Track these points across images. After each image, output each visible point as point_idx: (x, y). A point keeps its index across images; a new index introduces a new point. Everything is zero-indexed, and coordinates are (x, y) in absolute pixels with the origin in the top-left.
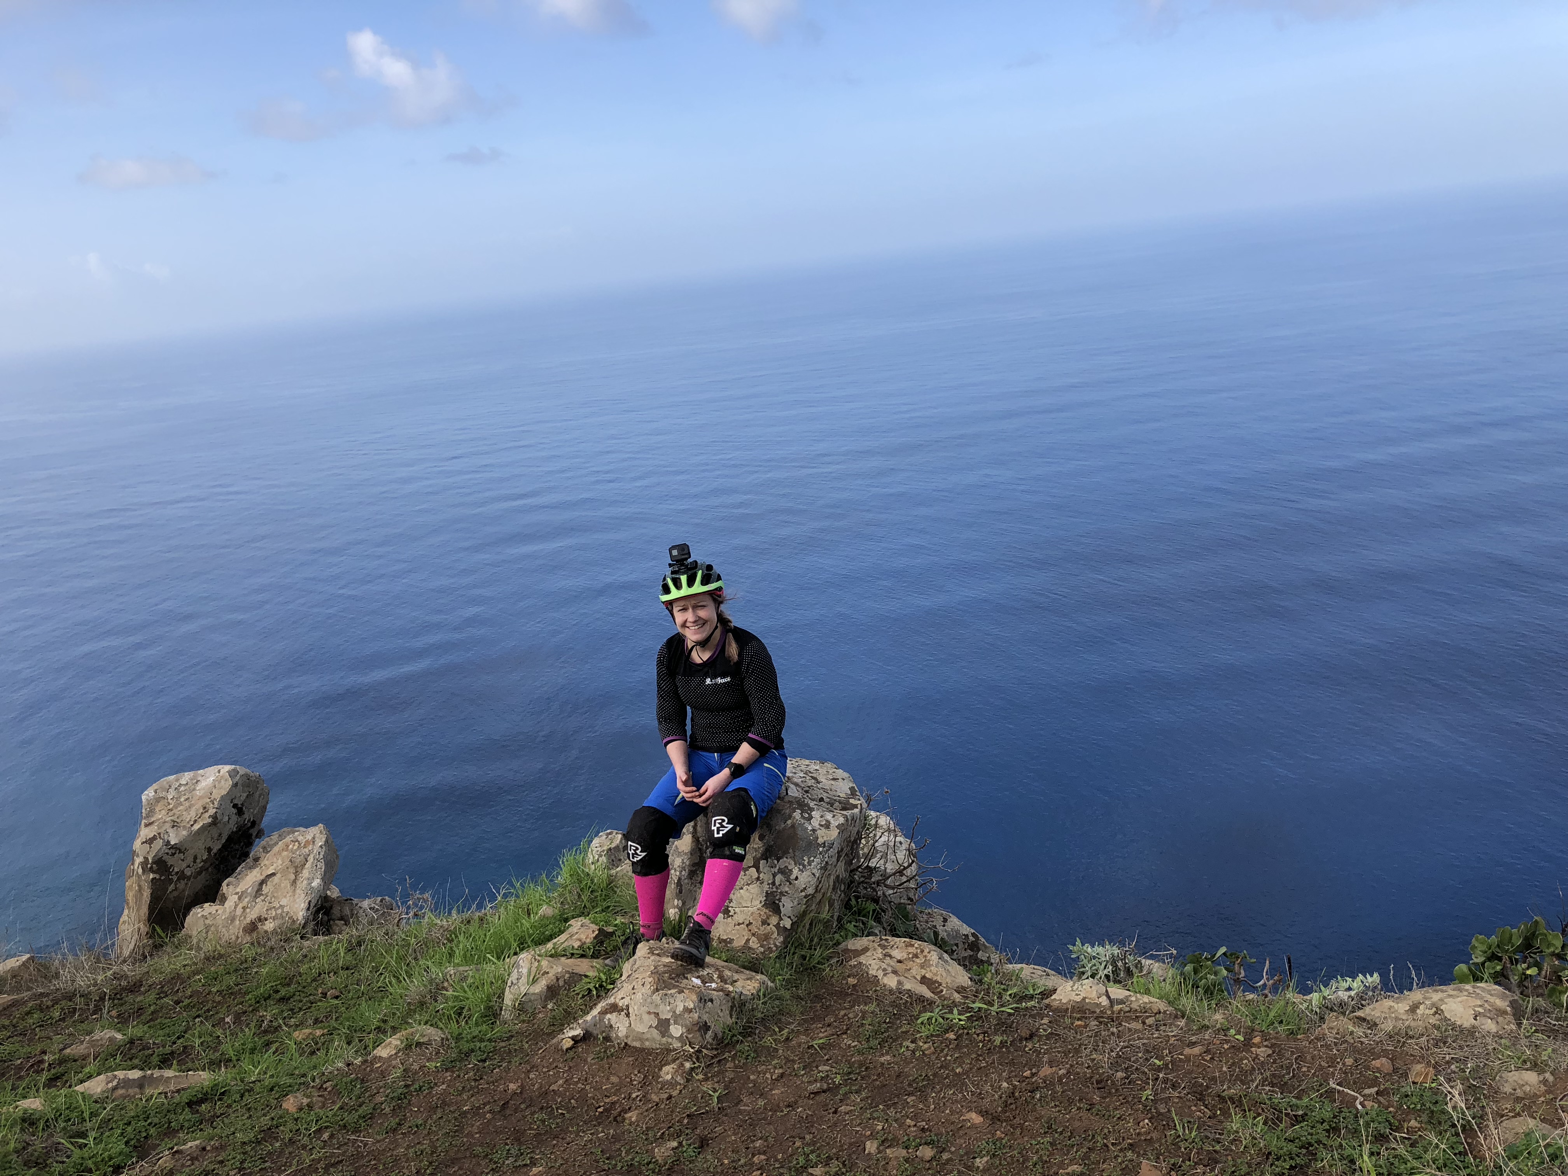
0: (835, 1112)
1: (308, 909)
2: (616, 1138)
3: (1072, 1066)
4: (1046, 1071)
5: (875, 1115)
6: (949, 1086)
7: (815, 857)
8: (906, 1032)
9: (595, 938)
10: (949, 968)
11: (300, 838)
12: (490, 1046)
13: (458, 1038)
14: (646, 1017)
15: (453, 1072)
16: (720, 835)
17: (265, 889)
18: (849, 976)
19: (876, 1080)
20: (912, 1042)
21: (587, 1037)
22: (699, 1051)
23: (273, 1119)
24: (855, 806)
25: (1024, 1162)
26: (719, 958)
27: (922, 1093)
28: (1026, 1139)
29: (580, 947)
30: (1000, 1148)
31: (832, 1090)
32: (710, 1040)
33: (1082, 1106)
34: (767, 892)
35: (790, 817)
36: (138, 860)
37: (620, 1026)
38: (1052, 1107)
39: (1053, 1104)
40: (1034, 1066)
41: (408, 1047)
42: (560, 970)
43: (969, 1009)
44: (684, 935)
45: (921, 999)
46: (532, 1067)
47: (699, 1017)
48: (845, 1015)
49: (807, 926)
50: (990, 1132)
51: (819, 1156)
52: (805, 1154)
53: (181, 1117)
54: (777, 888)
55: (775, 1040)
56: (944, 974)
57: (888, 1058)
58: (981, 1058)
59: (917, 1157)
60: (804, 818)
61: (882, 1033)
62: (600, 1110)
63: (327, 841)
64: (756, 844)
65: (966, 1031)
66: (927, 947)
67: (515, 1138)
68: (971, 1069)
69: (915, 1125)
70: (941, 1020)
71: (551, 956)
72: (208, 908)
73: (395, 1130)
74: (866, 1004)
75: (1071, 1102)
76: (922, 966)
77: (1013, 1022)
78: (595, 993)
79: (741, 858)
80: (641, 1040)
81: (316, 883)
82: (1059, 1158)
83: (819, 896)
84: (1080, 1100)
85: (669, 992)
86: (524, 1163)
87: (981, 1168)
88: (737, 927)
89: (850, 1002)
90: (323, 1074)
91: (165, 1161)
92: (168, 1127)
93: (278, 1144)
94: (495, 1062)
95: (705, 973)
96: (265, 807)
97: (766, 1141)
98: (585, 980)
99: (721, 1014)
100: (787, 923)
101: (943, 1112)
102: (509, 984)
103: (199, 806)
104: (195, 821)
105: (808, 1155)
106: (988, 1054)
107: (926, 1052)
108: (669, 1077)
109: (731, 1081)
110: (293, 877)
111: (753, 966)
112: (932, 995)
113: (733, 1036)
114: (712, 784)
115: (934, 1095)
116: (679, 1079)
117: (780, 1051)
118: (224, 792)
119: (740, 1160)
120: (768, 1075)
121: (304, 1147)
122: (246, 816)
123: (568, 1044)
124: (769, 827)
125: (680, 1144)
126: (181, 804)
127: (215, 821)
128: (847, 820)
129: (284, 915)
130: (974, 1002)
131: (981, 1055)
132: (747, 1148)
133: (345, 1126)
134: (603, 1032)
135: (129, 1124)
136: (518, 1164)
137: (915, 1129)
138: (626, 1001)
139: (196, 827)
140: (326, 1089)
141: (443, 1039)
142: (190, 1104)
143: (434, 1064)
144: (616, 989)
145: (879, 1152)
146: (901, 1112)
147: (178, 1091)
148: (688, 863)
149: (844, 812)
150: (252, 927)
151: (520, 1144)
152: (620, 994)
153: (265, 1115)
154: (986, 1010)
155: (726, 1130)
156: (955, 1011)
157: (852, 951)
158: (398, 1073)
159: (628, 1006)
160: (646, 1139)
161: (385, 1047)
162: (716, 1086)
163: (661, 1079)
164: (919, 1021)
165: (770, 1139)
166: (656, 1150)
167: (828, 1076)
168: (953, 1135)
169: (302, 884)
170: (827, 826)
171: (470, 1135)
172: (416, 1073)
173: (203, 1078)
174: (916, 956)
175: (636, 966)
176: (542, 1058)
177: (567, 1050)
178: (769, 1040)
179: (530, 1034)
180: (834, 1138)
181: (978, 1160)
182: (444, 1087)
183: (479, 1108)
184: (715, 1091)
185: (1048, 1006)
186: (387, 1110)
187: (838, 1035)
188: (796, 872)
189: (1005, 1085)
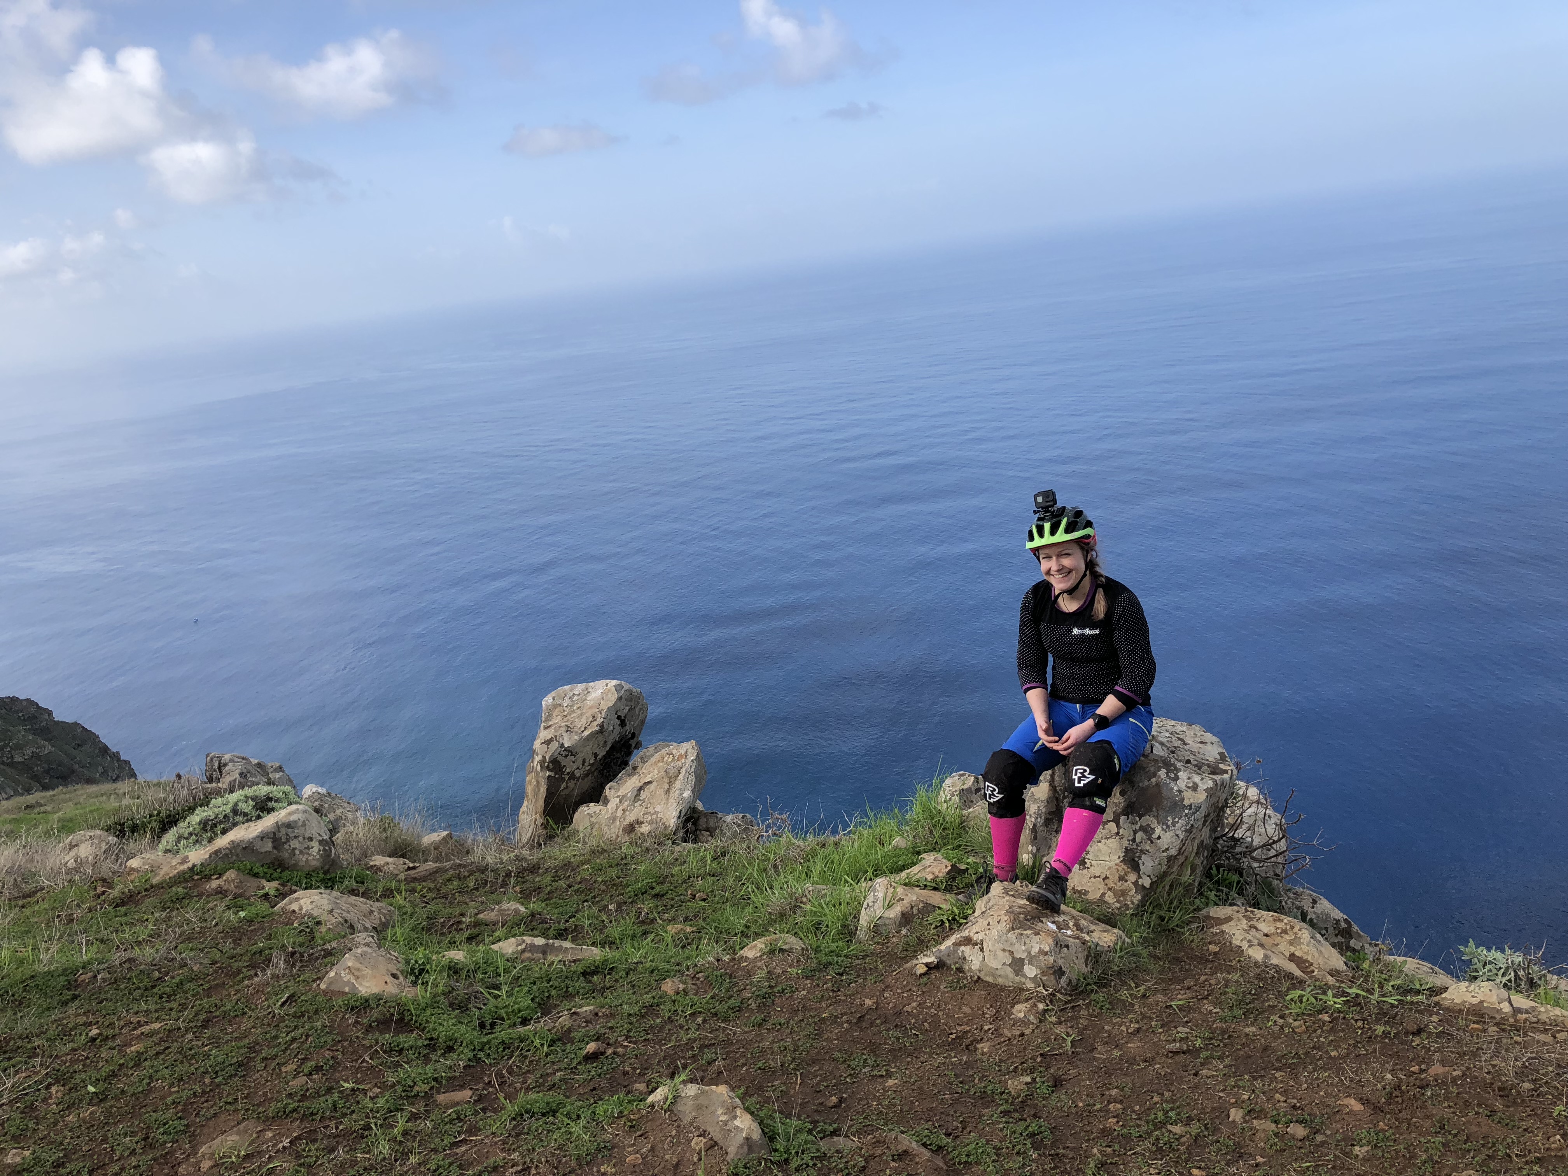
0: (1196, 1074)
1: (679, 817)
2: (968, 1065)
3: (1468, 1068)
4: (1437, 1069)
5: (1240, 1083)
6: (1324, 1068)
7: (1180, 819)
8: (1273, 1007)
9: (948, 873)
10: (1323, 949)
11: (674, 752)
12: (847, 962)
13: (817, 950)
14: (1000, 954)
15: (813, 980)
16: (1081, 785)
17: (643, 795)
18: (1210, 943)
19: (1240, 1049)
20: (1281, 1017)
21: (939, 966)
22: (1052, 994)
23: (654, 998)
24: (1226, 772)
25: (1411, 1158)
26: (1074, 908)
27: (1293, 1070)
28: (1413, 1135)
29: (934, 880)
30: (1383, 1140)
31: (1193, 1052)
32: (1065, 986)
33: (1481, 1110)
34: (1126, 848)
35: (1155, 775)
36: (538, 758)
37: (974, 960)
38: (1446, 1107)
39: (1446, 1104)
40: (1424, 1063)
41: (772, 952)
42: (914, 898)
43: (1344, 994)
44: (1041, 879)
45: (1290, 976)
46: (888, 987)
47: (1055, 961)
48: (1206, 980)
49: (1167, 888)
50: (1371, 1122)
51: (1178, 1114)
52: (1163, 1110)
53: (577, 985)
54: (1137, 845)
55: (1131, 995)
56: (1316, 955)
57: (1254, 1029)
58: (1359, 1045)
59: (1287, 1133)
60: (1170, 778)
61: (1247, 1004)
62: (953, 1036)
63: (697, 756)
64: (1116, 800)
65: (1342, 1015)
66: (1298, 924)
67: (871, 1050)
68: (1348, 1054)
69: (1285, 1101)
70: (1313, 1000)
71: (905, 885)
72: (593, 807)
73: (761, 1024)
74: (1229, 973)
75: (1467, 1104)
76: (1291, 943)
77: (1396, 1014)
78: (947, 925)
79: (1101, 810)
80: (993, 975)
81: (687, 794)
82: (1452, 1161)
83: (1181, 859)
84: (1479, 1105)
85: (1025, 932)
86: (880, 1073)
87: (1361, 1157)
88: (1093, 879)
89: (1211, 968)
90: (696, 965)
91: (565, 1020)
92: (566, 991)
93: (658, 1020)
94: (852, 977)
95: (1061, 919)
96: (643, 722)
97: (1122, 1090)
98: (938, 911)
99: (1076, 962)
100: (1147, 882)
101: (1316, 1093)
102: (865, 905)
103: (589, 714)
104: (585, 728)
105: (1167, 1112)
106: (1368, 1042)
107: (1297, 1030)
108: (1022, 1015)
109: (1085, 1028)
110: (667, 786)
111: (1109, 920)
112: (1302, 974)
113: (1088, 984)
114: (1075, 733)
115: (1306, 1074)
116: (1031, 1018)
117: (1136, 1007)
118: (610, 704)
119: (1095, 1105)
120: (1124, 1028)
121: (681, 1027)
122: (627, 728)
123: (922, 969)
124: (1132, 783)
125: (1034, 1080)
126: (574, 711)
127: (602, 729)
128: (1216, 785)
129: (658, 820)
130: (1351, 988)
131: (1360, 1042)
132: (1103, 1095)
133: (716, 1015)
134: (956, 963)
135: (534, 983)
136: (875, 1073)
137: (1285, 1105)
138: (981, 936)
139: (586, 733)
140: (699, 979)
141: (803, 949)
142: (584, 974)
143: (795, 971)
144: (970, 924)
145: (1245, 1122)
146: (1270, 1085)
147: (574, 961)
148: (1044, 810)
149: (1214, 777)
150: (630, 829)
151: (876, 1056)
152: (975, 929)
153: (647, 993)
154: (1364, 998)
155: (1080, 1074)
156: (1330, 993)
157: (1213, 918)
158: (763, 973)
159: (982, 941)
160: (999, 1071)
161: (751, 948)
162: (1069, 1030)
163: (1013, 1016)
164: (1288, 998)
165: (1126, 1089)
166: (1009, 1082)
167: (1187, 1038)
168: (1328, 1118)
169: (675, 793)
170: (1195, 788)
171: (829, 1040)
172: (779, 976)
173: (595, 954)
174: (1285, 932)
175: (990, 904)
176: (897, 980)
177: (921, 975)
178: (1124, 994)
179: (884, 956)
180: (1196, 1100)
181: (1357, 1148)
182: (805, 993)
183: (836, 1017)
184: (1068, 1035)
185: (1437, 1004)
186: (753, 1006)
187: (1198, 1000)
188: (1158, 831)
189: (1389, 1076)
